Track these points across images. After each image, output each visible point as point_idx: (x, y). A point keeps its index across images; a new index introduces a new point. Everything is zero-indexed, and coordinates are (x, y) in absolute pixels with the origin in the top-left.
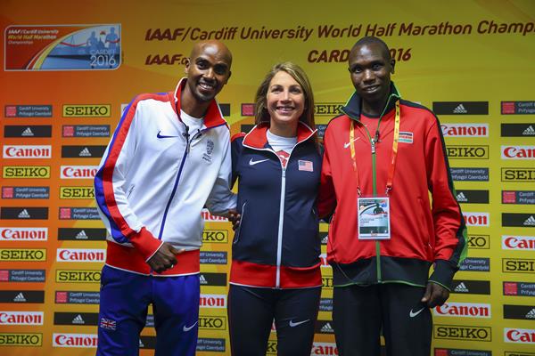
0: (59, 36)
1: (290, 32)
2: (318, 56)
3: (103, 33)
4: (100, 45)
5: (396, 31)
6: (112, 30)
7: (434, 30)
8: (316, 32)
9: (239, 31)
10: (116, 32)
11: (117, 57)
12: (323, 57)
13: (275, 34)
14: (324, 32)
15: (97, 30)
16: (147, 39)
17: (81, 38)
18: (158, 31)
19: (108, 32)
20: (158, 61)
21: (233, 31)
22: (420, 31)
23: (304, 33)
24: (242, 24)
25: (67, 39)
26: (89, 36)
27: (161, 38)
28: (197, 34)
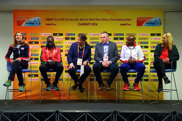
0: (27, 19)
1: (75, 19)
2: (80, 24)
3: (37, 19)
4: (36, 21)
5: (95, 20)
6: (39, 18)
7: (102, 20)
8: (80, 20)
9: (65, 19)
10: (39, 19)
11: (40, 24)
12: (81, 24)
13: (72, 20)
14: (81, 19)
15: (36, 18)
16: (46, 20)
17: (32, 20)
18: (48, 19)
19: (38, 19)
20: (48, 25)
21: (63, 19)
22: (99, 20)
23: (77, 20)
24: (64, 18)
25: (29, 20)
26: (34, 19)
27: (49, 20)
28: (56, 19)
